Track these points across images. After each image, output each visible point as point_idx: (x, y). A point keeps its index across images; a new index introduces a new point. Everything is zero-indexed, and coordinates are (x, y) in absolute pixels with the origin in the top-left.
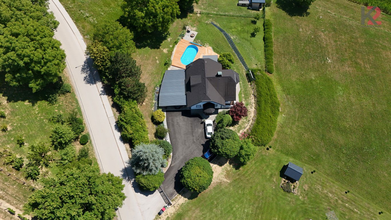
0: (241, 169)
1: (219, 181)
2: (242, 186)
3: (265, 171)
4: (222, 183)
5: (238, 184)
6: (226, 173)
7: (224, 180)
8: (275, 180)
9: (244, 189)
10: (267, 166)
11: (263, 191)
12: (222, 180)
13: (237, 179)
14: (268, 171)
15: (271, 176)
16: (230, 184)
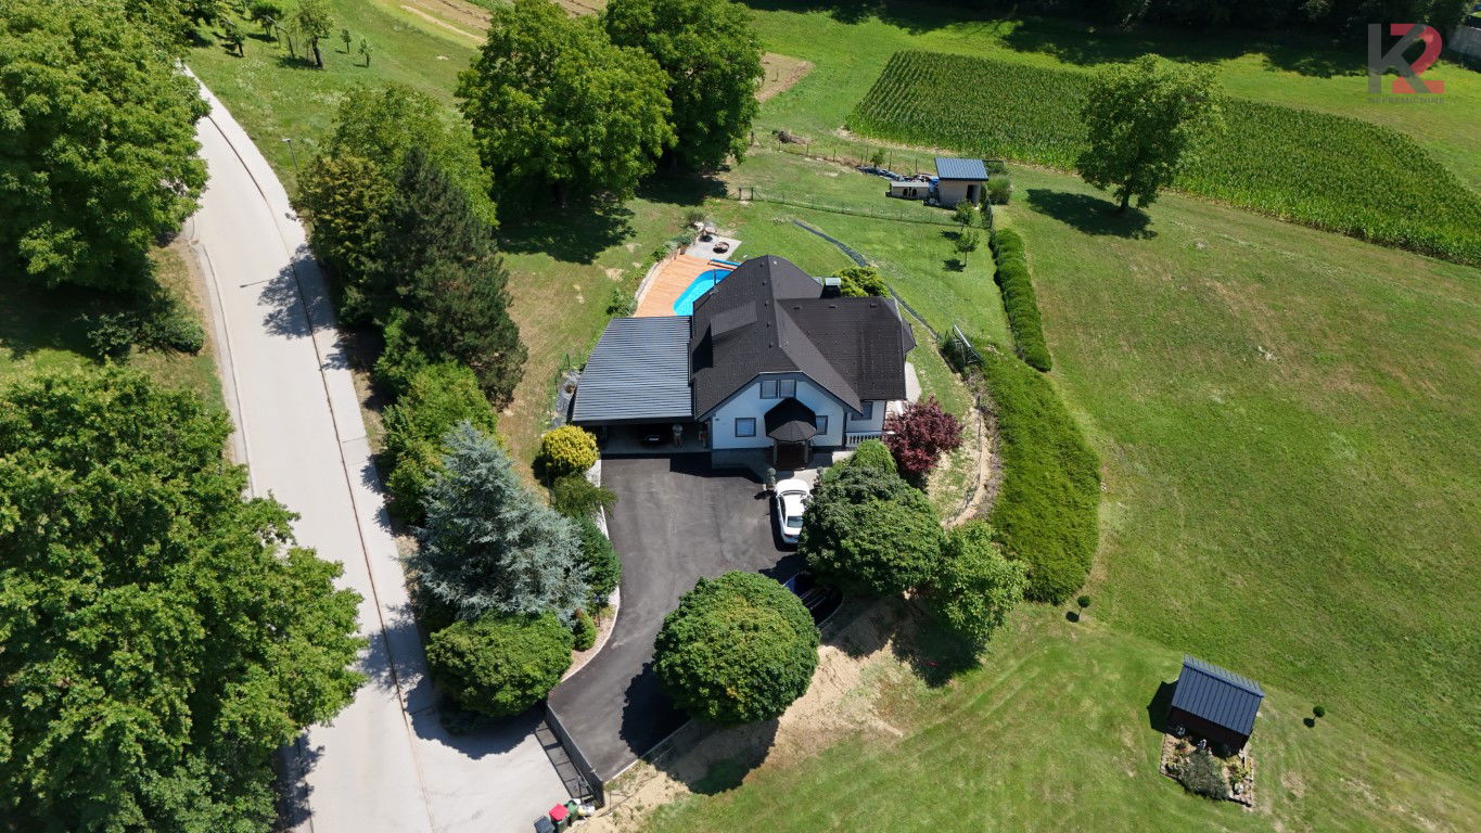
0: (955, 683)
1: (851, 727)
2: (966, 756)
3: (1076, 701)
4: (864, 737)
5: (947, 747)
6: (881, 691)
7: (874, 724)
8: (1128, 741)
9: (979, 770)
10: (1083, 685)
11: (1077, 786)
12: (862, 723)
13: (937, 727)
14: (1087, 703)
15: (1109, 722)
16: (906, 745)
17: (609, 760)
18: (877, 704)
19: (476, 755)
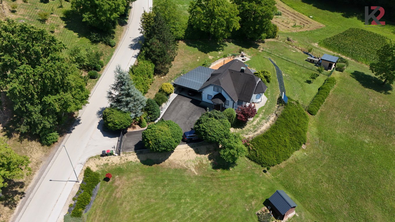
3: (248, 188)
6: (199, 164)
7: (192, 169)
8: (253, 203)
10: (253, 186)
12: (189, 167)
13: (207, 177)
15: (252, 197)
16: (196, 177)
17: (128, 148)
18: (196, 166)
19: (104, 136)
